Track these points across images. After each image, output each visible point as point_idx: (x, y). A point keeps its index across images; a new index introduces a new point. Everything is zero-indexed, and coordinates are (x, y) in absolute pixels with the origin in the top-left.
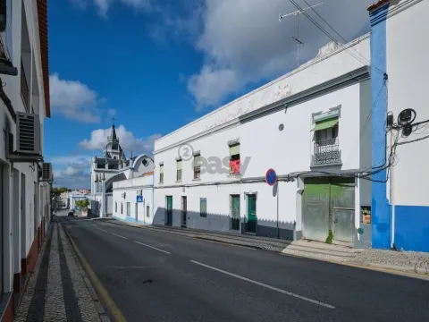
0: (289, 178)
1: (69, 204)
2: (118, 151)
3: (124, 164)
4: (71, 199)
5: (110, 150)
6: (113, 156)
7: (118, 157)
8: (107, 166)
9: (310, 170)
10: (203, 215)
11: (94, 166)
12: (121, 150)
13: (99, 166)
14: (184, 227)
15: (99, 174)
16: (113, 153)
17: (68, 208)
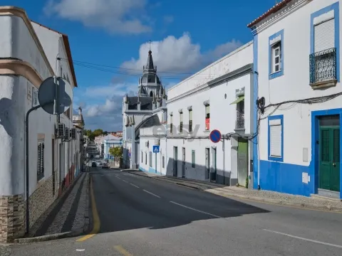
0: (228, 137)
1: (103, 152)
2: (155, 84)
3: (158, 104)
4: (105, 145)
5: (145, 84)
6: (149, 91)
7: (155, 91)
8: (139, 106)
9: (235, 132)
10: (193, 165)
11: (125, 107)
12: (159, 82)
13: (130, 107)
14: (183, 177)
15: (130, 116)
16: (149, 87)
17: (102, 157)
